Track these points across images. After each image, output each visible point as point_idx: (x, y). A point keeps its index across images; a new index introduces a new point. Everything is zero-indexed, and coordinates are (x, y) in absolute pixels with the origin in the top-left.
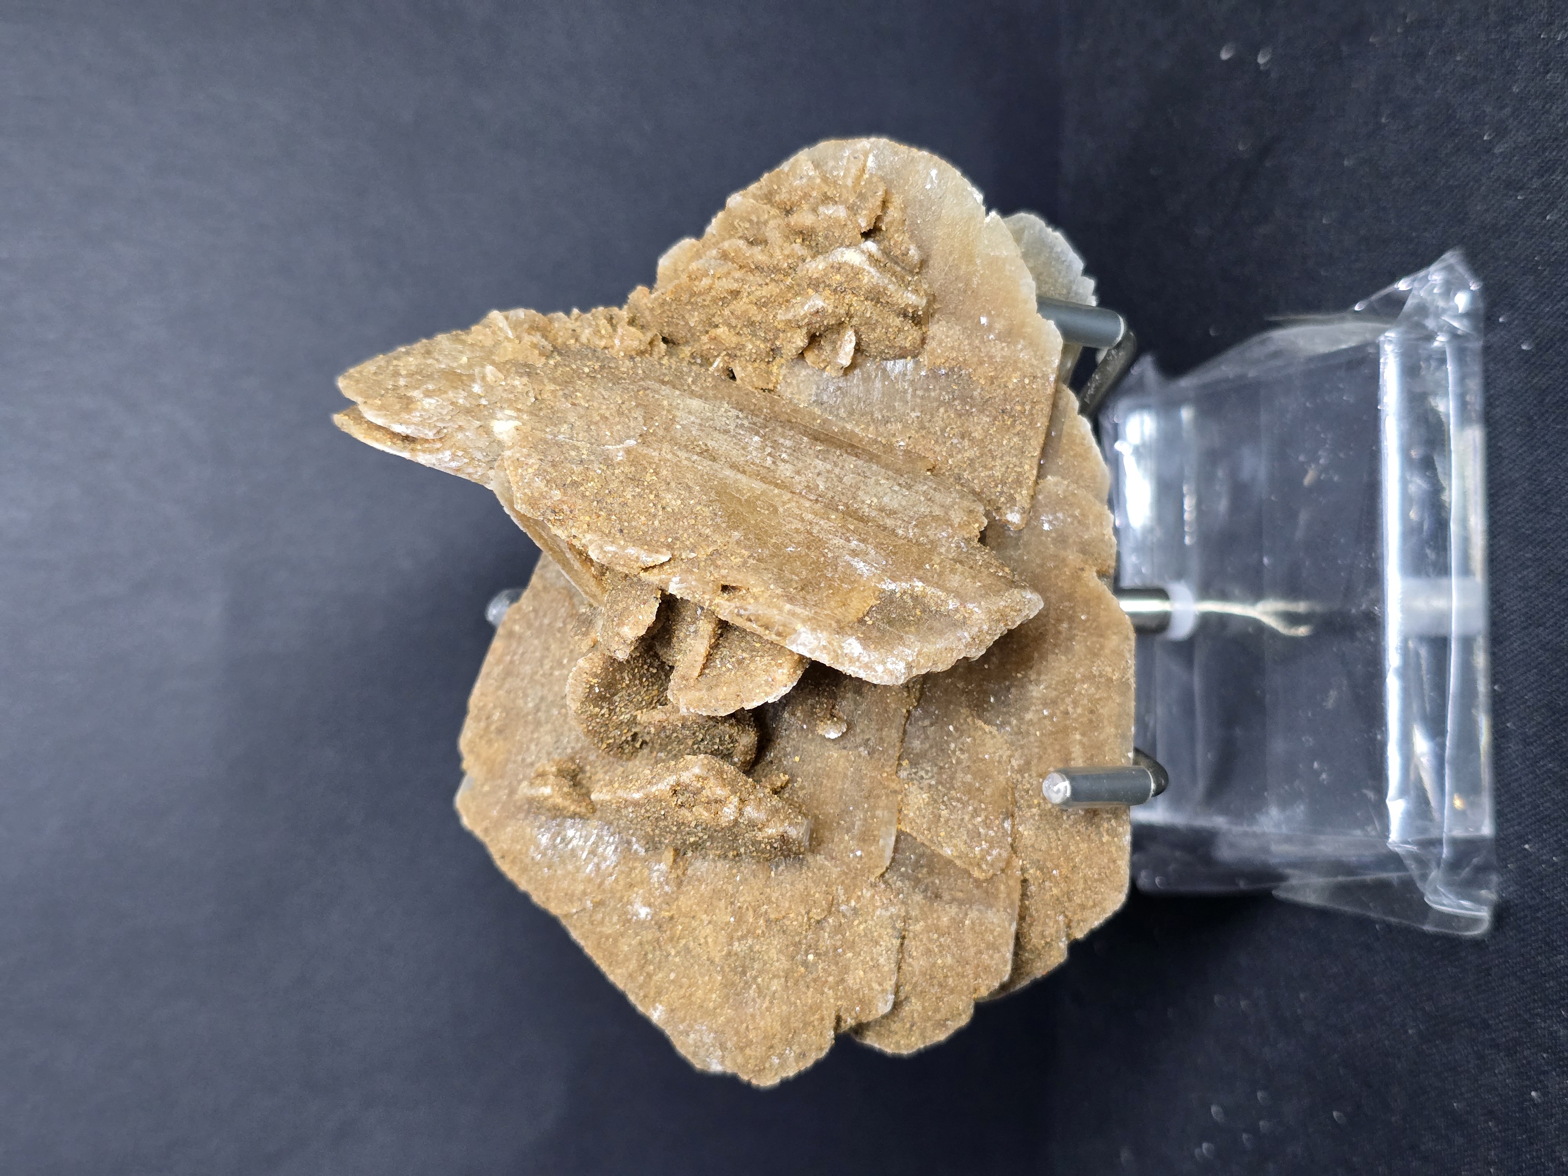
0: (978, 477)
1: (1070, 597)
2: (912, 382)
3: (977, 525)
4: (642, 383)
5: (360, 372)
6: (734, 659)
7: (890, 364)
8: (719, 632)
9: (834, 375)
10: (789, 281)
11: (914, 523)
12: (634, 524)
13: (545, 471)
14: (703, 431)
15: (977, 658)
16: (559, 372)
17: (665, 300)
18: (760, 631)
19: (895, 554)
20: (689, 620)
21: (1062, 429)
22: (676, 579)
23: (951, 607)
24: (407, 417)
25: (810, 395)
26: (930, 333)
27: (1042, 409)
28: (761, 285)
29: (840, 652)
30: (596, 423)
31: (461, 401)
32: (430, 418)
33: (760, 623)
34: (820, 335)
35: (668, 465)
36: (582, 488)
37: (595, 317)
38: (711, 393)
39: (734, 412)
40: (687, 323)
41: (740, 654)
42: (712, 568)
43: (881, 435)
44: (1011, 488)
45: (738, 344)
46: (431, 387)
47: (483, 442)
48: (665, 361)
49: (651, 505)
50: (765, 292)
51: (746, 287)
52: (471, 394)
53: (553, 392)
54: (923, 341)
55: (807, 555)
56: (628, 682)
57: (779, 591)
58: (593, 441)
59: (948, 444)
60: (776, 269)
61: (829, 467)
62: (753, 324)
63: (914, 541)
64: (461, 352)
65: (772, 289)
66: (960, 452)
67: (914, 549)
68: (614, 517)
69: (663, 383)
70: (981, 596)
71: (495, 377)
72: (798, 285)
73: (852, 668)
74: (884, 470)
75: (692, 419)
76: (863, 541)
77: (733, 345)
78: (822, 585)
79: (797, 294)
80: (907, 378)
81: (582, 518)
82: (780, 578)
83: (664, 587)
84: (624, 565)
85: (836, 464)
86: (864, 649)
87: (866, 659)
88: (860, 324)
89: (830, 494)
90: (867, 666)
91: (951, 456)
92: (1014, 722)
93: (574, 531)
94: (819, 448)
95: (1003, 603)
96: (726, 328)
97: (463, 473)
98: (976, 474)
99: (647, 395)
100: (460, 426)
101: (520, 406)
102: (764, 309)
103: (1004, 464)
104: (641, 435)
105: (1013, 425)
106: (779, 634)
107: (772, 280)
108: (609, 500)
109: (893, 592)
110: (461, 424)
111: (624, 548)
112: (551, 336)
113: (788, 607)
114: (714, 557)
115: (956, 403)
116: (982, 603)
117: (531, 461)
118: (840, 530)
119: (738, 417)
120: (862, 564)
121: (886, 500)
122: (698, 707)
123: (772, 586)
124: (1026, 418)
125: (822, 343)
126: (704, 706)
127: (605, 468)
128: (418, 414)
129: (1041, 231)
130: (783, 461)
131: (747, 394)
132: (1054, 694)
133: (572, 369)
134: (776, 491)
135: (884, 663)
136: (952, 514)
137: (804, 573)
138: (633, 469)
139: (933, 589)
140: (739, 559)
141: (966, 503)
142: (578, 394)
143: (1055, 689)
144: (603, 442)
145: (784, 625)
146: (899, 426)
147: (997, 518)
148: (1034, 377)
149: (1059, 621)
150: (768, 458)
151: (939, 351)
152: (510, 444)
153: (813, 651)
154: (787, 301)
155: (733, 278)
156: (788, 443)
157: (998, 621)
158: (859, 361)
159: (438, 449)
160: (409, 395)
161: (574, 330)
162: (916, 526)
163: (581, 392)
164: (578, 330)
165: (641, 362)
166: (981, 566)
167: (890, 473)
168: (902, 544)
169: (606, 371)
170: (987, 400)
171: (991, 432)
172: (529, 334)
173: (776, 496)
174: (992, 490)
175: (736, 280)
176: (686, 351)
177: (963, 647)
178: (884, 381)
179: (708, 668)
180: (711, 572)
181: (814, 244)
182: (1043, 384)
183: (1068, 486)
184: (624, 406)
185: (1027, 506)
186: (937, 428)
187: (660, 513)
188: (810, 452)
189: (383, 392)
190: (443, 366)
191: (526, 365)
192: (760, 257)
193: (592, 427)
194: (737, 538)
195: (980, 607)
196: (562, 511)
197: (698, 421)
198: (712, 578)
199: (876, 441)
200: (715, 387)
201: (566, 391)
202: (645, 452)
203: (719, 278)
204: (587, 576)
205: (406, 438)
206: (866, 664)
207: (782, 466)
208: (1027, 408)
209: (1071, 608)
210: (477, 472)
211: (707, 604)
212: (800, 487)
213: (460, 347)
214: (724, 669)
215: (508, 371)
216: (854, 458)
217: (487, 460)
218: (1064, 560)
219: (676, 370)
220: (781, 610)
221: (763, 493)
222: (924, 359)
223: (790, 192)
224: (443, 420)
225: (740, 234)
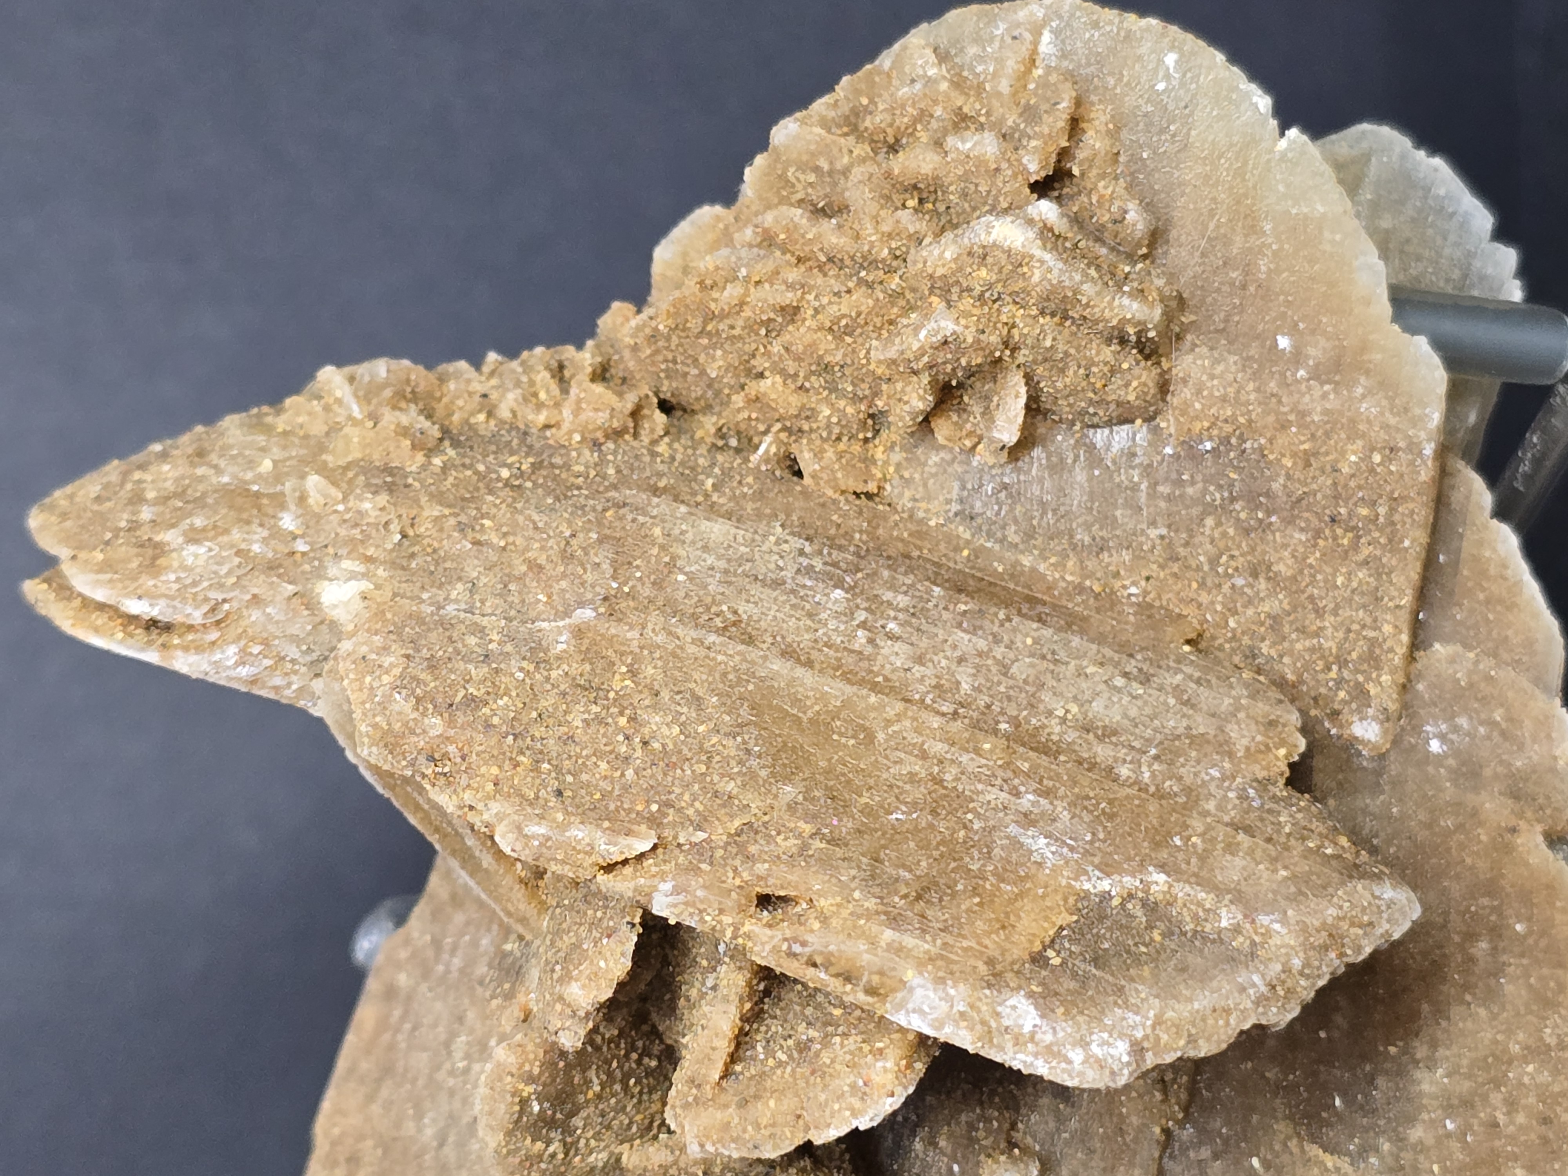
0: (1290, 652)
1: (1491, 888)
2: (1148, 470)
3: (1282, 752)
4: (612, 494)
5: (71, 497)
6: (790, 1042)
7: (1099, 437)
8: (762, 987)
9: (991, 461)
10: (895, 283)
11: (1153, 751)
12: (584, 777)
13: (414, 678)
14: (730, 583)
15: (1283, 1025)
16: (451, 479)
17: (656, 329)
18: (834, 985)
19: (1111, 817)
20: (705, 963)
21: (1459, 550)
22: (666, 886)
23: (1224, 923)
24: (151, 583)
25: (948, 502)
26: (1178, 372)
27: (1412, 512)
28: (837, 294)
29: (993, 1024)
30: (520, 579)
31: (256, 548)
32: (195, 584)
33: (833, 970)
34: (960, 385)
35: (657, 655)
36: (486, 710)
37: (528, 369)
38: (750, 507)
39: (797, 543)
40: (703, 373)
41: (804, 1032)
42: (737, 862)
43: (1091, 575)
44: (1357, 671)
45: (803, 408)
46: (199, 522)
47: (301, 626)
48: (662, 448)
49: (621, 738)
50: (845, 306)
51: (810, 297)
52: (276, 533)
53: (436, 519)
54: (1164, 388)
55: (931, 826)
56: (597, 1088)
57: (871, 904)
58: (513, 613)
59: (1226, 588)
60: (869, 262)
61: (982, 644)
62: (827, 368)
63: (1152, 789)
64: (263, 450)
65: (862, 301)
66: (1250, 602)
67: (1153, 806)
68: (546, 766)
69: (656, 491)
70: (1287, 898)
71: (325, 496)
72: (914, 290)
73: (1020, 1056)
74: (1094, 647)
75: (710, 560)
76: (1047, 793)
77: (793, 411)
78: (960, 887)
79: (910, 308)
80: (1137, 461)
81: (483, 769)
82: (873, 877)
83: (643, 900)
84: (563, 862)
85: (997, 639)
86: (1043, 1016)
87: (1049, 1038)
88: (1035, 362)
89: (983, 700)
90: (1051, 1052)
91: (1234, 612)
92: (1386, 1147)
93: (468, 797)
94: (963, 607)
95: (1332, 911)
96: (778, 379)
97: (263, 687)
98: (1286, 644)
99: (621, 518)
100: (255, 596)
101: (371, 552)
102: (848, 339)
103: (1342, 623)
104: (605, 599)
105: (1355, 546)
106: (871, 991)
107: (861, 282)
108: (538, 731)
109: (1106, 896)
110: (255, 591)
111: (563, 827)
112: (440, 409)
113: (888, 935)
114: (744, 837)
115: (1238, 506)
116: (1290, 912)
117: (387, 661)
118: (1000, 773)
119: (801, 552)
120: (1042, 841)
121: (1097, 706)
122: (720, 1141)
123: (857, 895)
124: (1381, 530)
125: (966, 399)
126: (734, 1140)
127: (531, 668)
128: (172, 577)
129: (1403, 157)
130: (891, 636)
131: (823, 505)
132: (1466, 1085)
133: (476, 472)
134: (873, 699)
135: (1084, 1044)
136: (1232, 730)
137: (924, 864)
138: (587, 667)
139: (1187, 888)
140: (793, 841)
141: (1261, 708)
142: (487, 523)
143: (1470, 1076)
144: (533, 614)
145: (881, 973)
146: (1126, 556)
147: (1333, 731)
148: (1392, 450)
149: (1471, 937)
150: (860, 633)
151: (1198, 406)
152: (351, 627)
153: (939, 1024)
154: (891, 322)
155: (785, 282)
156: (902, 600)
157: (1326, 948)
158: (1041, 430)
159: (213, 643)
160: (158, 538)
161: (485, 396)
162: (1156, 758)
163: (493, 518)
164: (494, 396)
165: (615, 453)
166: (1289, 835)
167: (1108, 652)
168: (1127, 797)
169: (544, 472)
170: (1299, 500)
171: (1311, 560)
172: (395, 408)
173: (874, 708)
174: (1321, 676)
175: (790, 287)
176: (707, 425)
177: (1249, 1005)
178: (1091, 467)
179: (741, 1060)
180: (735, 870)
181: (942, 208)
182: (1412, 463)
183: (1477, 662)
184: (574, 542)
185: (1393, 707)
186: (1202, 558)
187: (639, 753)
188: (946, 615)
189: (108, 535)
190: (226, 479)
191: (388, 470)
192: (834, 240)
193: (512, 587)
194: (788, 798)
195: (1284, 921)
196: (446, 756)
197: (722, 564)
198: (738, 882)
199: (1080, 589)
200: (760, 495)
201: (463, 518)
202: (613, 631)
203: (758, 283)
204: (508, 881)
205: (152, 624)
206: (1048, 1047)
207: (887, 647)
208: (1382, 510)
209: (1494, 909)
210: (289, 684)
211: (729, 933)
212: (922, 688)
213: (261, 439)
214: (771, 1062)
215: (350, 482)
216: (1035, 625)
217: (308, 659)
218: (1475, 813)
219: (682, 463)
220: (873, 943)
221: (847, 704)
222: (1167, 423)
223: (891, 110)
224: (221, 586)
225: (800, 196)
